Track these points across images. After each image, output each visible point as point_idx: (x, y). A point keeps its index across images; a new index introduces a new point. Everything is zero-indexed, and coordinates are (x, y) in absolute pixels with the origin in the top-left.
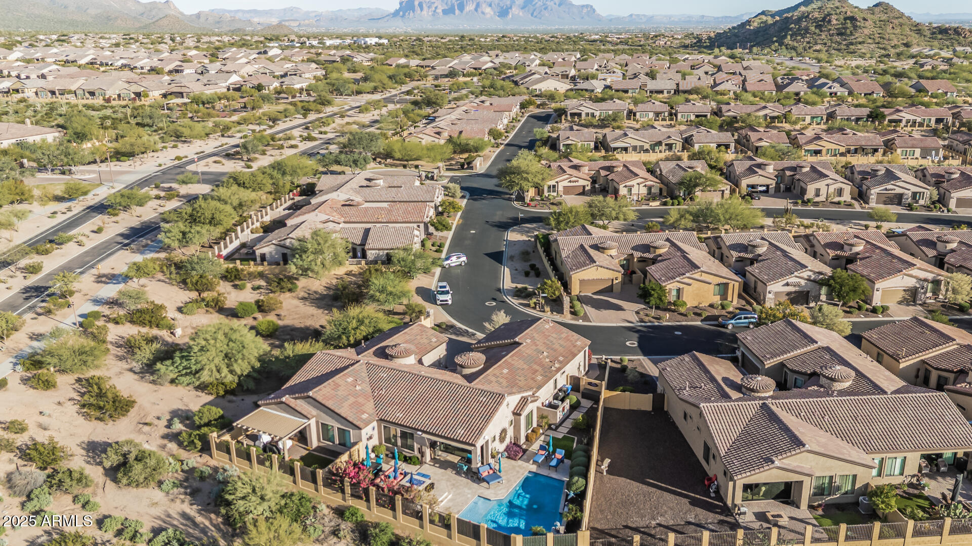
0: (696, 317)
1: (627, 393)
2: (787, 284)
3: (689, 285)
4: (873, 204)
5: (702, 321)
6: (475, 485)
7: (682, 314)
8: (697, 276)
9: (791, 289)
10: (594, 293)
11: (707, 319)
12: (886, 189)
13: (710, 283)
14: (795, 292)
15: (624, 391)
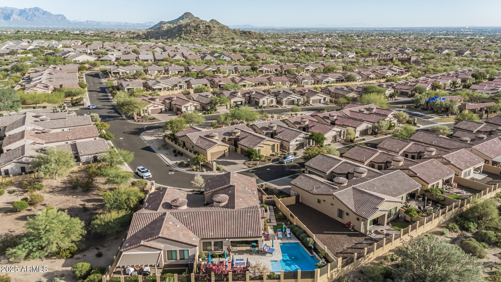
0: (269, 161)
1: (285, 198)
2: (297, 141)
3: (263, 147)
4: (284, 105)
5: (272, 162)
6: (264, 257)
7: (262, 161)
8: (265, 143)
9: (298, 143)
10: (218, 159)
11: (273, 161)
12: (288, 99)
13: (270, 145)
14: (299, 144)
15: (283, 198)
